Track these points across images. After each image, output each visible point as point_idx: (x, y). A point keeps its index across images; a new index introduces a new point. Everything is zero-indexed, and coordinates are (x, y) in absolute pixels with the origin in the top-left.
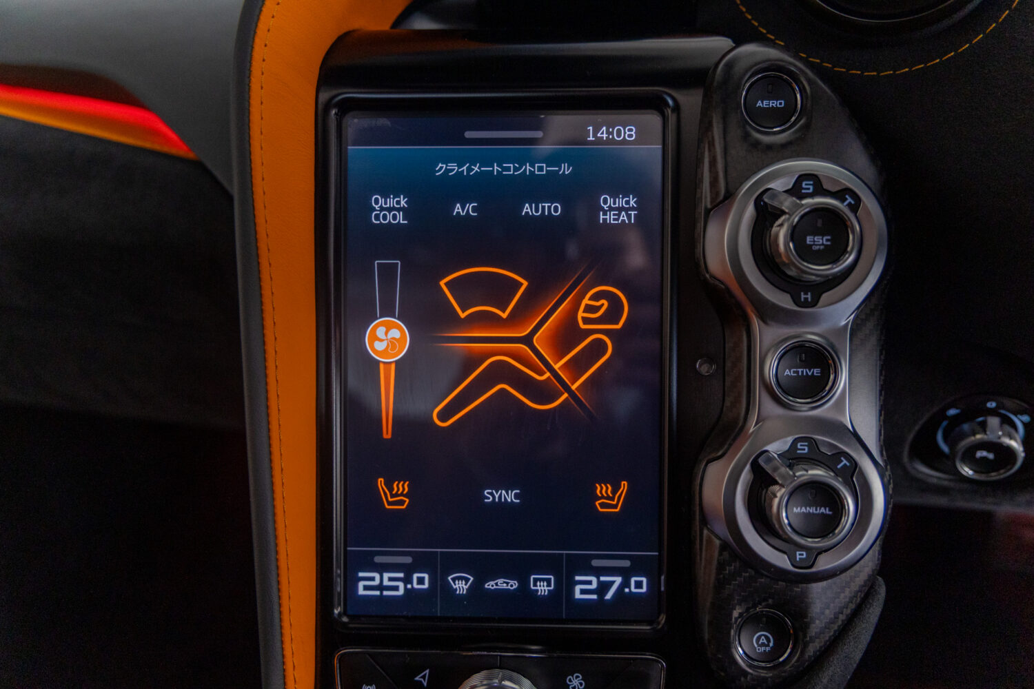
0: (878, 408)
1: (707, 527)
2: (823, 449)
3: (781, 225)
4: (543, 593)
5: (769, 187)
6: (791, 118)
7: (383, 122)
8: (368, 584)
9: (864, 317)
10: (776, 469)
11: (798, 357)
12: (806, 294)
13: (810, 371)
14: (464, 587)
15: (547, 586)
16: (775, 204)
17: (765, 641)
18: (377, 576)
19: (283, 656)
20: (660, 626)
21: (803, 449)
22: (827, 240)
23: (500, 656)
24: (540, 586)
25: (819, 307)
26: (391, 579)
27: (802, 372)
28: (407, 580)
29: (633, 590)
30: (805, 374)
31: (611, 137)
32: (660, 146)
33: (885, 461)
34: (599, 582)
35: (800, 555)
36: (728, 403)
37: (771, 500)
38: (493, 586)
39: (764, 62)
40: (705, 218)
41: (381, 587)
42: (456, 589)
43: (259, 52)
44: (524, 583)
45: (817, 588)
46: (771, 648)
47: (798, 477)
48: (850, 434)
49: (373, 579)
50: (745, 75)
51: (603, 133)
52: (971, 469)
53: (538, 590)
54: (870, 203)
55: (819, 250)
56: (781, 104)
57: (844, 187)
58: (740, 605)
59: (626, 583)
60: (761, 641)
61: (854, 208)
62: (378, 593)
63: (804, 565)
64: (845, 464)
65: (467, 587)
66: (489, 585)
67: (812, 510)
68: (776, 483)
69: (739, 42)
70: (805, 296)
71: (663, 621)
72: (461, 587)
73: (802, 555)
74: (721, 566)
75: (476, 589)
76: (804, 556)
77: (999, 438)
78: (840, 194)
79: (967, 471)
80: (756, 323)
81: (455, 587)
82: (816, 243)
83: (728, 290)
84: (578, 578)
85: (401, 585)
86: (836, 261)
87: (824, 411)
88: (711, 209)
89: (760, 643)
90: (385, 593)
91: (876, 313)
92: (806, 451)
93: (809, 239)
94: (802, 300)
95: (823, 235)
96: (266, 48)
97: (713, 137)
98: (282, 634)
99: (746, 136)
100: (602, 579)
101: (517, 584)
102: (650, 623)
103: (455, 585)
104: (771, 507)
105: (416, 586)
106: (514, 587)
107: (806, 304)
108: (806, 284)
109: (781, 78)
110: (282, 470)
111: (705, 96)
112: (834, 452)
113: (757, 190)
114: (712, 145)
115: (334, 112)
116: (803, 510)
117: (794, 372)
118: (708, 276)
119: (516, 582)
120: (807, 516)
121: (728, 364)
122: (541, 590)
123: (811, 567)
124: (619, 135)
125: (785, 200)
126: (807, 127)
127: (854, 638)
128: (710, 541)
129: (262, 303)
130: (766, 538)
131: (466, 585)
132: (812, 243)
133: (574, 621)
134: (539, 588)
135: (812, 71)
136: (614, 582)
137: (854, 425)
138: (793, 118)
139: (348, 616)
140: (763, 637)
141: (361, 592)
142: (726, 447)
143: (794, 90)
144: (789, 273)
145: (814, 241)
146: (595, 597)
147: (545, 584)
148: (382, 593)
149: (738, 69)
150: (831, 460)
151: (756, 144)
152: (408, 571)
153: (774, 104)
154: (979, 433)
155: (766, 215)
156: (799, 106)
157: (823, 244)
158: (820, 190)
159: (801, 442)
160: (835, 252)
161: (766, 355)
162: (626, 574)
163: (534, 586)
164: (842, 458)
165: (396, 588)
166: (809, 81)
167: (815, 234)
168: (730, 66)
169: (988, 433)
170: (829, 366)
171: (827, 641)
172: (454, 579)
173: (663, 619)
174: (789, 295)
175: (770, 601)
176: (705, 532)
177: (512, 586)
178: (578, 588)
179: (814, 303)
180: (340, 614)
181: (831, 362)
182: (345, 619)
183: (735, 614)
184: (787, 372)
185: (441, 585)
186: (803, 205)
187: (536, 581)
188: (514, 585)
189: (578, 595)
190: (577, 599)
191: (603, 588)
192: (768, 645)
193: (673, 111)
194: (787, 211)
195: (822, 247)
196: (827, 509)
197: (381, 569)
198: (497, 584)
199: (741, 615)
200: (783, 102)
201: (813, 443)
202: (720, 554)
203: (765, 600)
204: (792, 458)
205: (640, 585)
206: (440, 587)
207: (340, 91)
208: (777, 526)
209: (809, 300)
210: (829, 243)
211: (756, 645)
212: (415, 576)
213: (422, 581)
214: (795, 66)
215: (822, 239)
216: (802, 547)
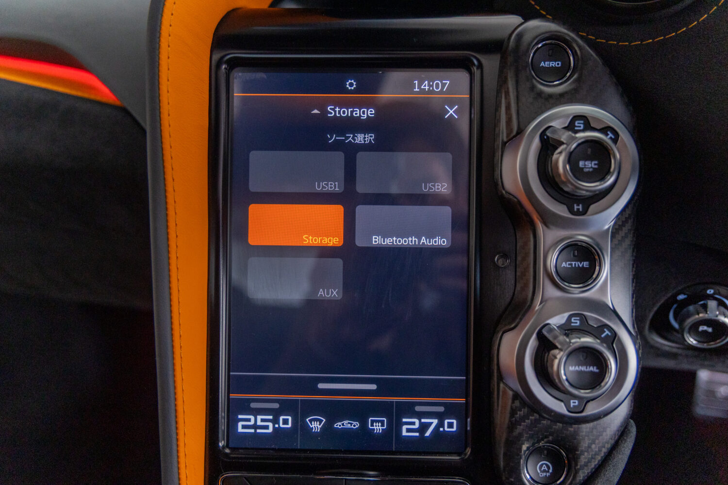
0: (631, 293)
1: (503, 382)
2: (591, 323)
3: (561, 153)
4: (378, 432)
5: (550, 125)
6: (567, 73)
7: (261, 75)
8: (247, 422)
9: (621, 223)
10: (556, 337)
11: (572, 252)
12: (578, 205)
13: (581, 263)
14: (318, 426)
15: (381, 426)
16: (556, 137)
17: (546, 468)
18: (252, 418)
19: (179, 479)
20: (467, 457)
21: (576, 322)
22: (595, 164)
23: (346, 479)
24: (376, 426)
25: (588, 216)
26: (262, 420)
27: (575, 264)
28: (275, 421)
29: (446, 429)
30: (577, 266)
31: (431, 89)
32: (468, 96)
33: (636, 332)
34: (421, 423)
35: (574, 403)
36: (518, 288)
37: (553, 361)
38: (340, 426)
39: (547, 32)
40: (502, 148)
41: (255, 426)
42: (313, 427)
43: (167, 19)
44: (364, 424)
45: (585, 427)
46: (551, 473)
47: (574, 343)
48: (611, 312)
49: (249, 420)
50: (532, 42)
51: (425, 86)
52: (695, 340)
53: (374, 429)
54: (625, 137)
55: (589, 172)
56: (558, 64)
57: (606, 126)
58: (528, 441)
59: (441, 424)
60: (543, 468)
61: (615, 141)
62: (252, 431)
63: (577, 411)
64: (607, 334)
65: (320, 427)
66: (337, 425)
67: (583, 368)
68: (556, 348)
69: (526, 19)
70: (578, 207)
71: (469, 453)
72: (316, 427)
73: (575, 403)
74: (513, 412)
75: (328, 428)
76: (577, 404)
77: (717, 316)
78: (605, 130)
79: (692, 341)
80: (540, 227)
81: (311, 427)
82: (587, 167)
83: (519, 203)
84: (404, 420)
85: (270, 425)
86: (602, 179)
87: (592, 293)
88: (506, 143)
89: (542, 470)
90: (259, 431)
91: (630, 222)
92: (578, 324)
93: (581, 164)
94: (575, 210)
95: (592, 160)
96: (172, 17)
97: (508, 88)
98: (178, 462)
99: (533, 88)
100: (423, 420)
101: (358, 424)
102: (459, 454)
103: (312, 425)
104: (552, 366)
105: (281, 425)
106: (356, 427)
107: (578, 213)
108: (579, 198)
109: (558, 45)
110: (180, 336)
111: (502, 58)
112: (599, 325)
113: (542, 127)
114: (507, 94)
115: (224, 67)
116: (577, 368)
117: (569, 264)
118: (504, 192)
119: (357, 423)
120: (580, 373)
121: (519, 258)
122: (377, 429)
123: (582, 412)
124: (437, 87)
125: (563, 134)
126: (578, 80)
127: (613, 466)
128: (505, 392)
129: (167, 209)
130: (548, 389)
131: (320, 425)
132: (583, 166)
133: (401, 453)
134: (375, 428)
135: (582, 41)
136: (432, 423)
137: (614, 305)
138: (568, 74)
139: (230, 448)
140: (544, 465)
141: (240, 430)
142: (517, 320)
143: (567, 53)
144: (566, 189)
145: (585, 165)
146: (417, 434)
147: (380, 424)
148: (256, 431)
149: (527, 38)
150: (596, 332)
151: (540, 94)
152: (276, 414)
153: (553, 64)
154: (701, 313)
155: (548, 146)
156: (572, 65)
157: (592, 167)
158: (588, 127)
159: (574, 317)
160: (601, 173)
161: (548, 251)
162: (441, 417)
163: (371, 426)
164: (605, 330)
165: (267, 427)
166: (579, 47)
167: (586, 159)
168: (520, 36)
169: (708, 312)
170: (595, 260)
171: (593, 469)
172: (311, 421)
173: (469, 451)
174: (565, 206)
175: (551, 438)
176: (502, 385)
177: (354, 426)
178: (405, 428)
179: (584, 212)
180: (223, 447)
181: (597, 257)
182: (227, 451)
183: (524, 447)
184: (564, 264)
185: (301, 425)
186: (576, 138)
187: (373, 422)
188: (356, 425)
189: (404, 433)
190: (404, 436)
191: (424, 427)
192: (548, 472)
193: (477, 69)
194: (565, 142)
195: (591, 170)
196: (595, 367)
197: (256, 412)
198: (343, 424)
199: (528, 448)
200: (560, 63)
201: (583, 319)
202: (513, 402)
203: (546, 437)
204: (568, 330)
205: (451, 425)
206: (300, 427)
207: (227, 52)
208: (557, 381)
209: (581, 210)
210: (596, 167)
211: (539, 472)
212: (281, 418)
213: (286, 422)
214: (569, 36)
215: (591, 164)
216: (575, 397)
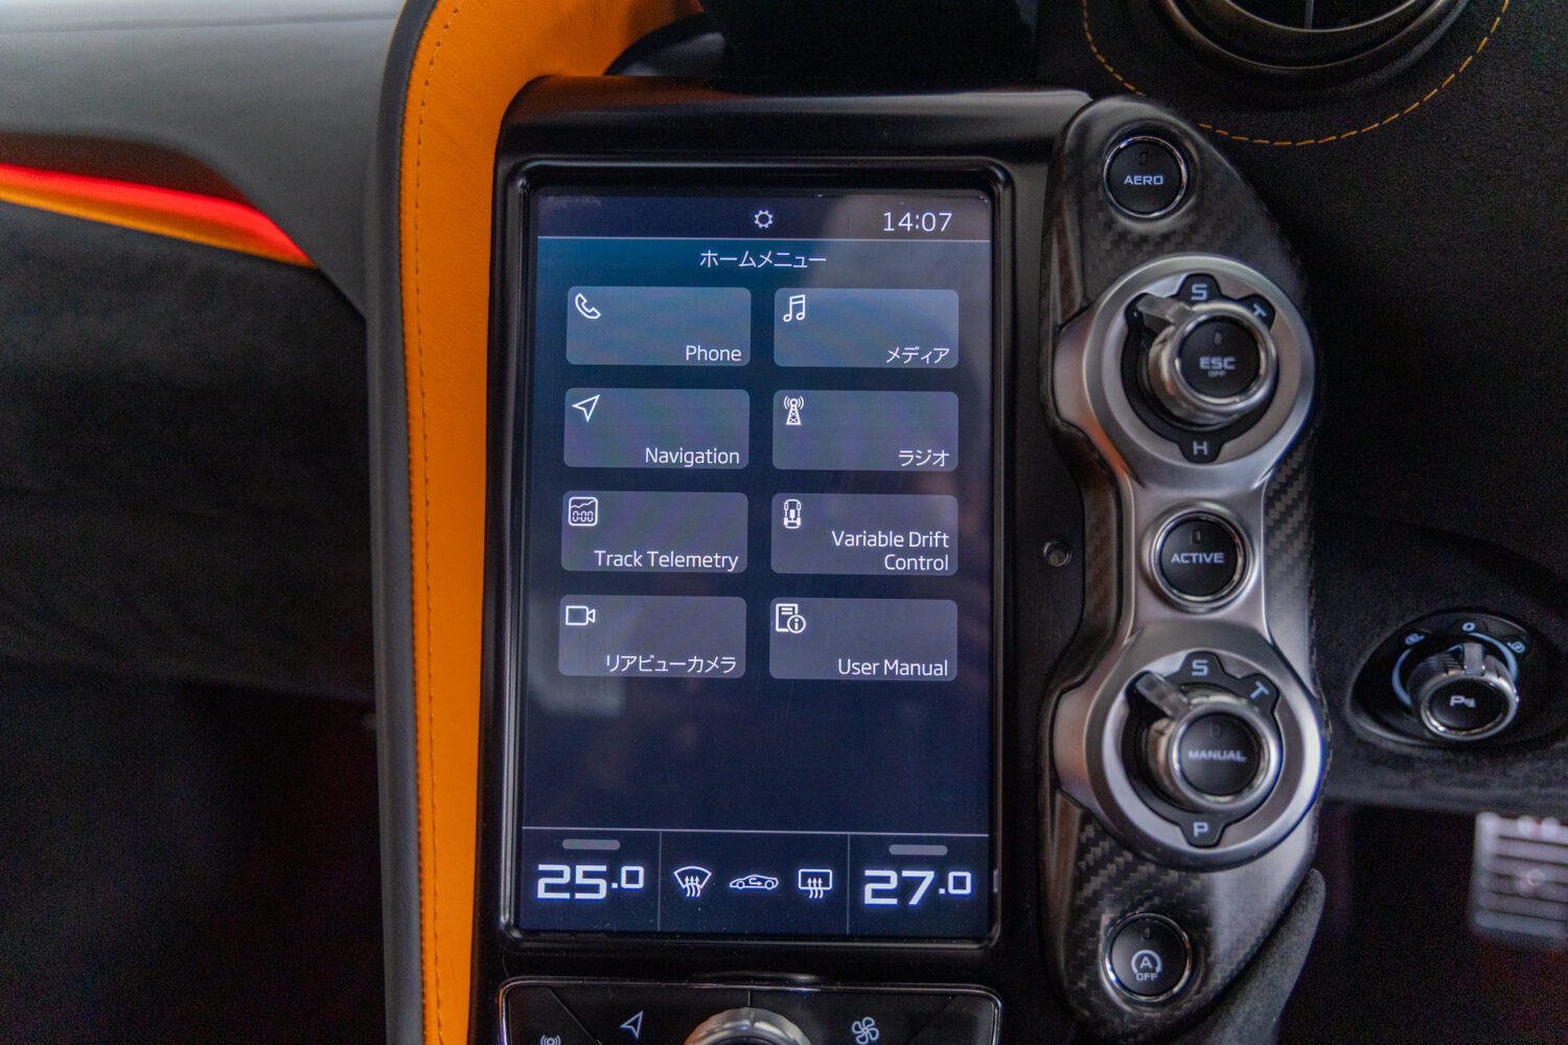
0: (1307, 614)
1: (1062, 791)
2: (1230, 670)
3: (1164, 341)
4: (816, 896)
5: (1144, 291)
6: (1175, 197)
7: (590, 201)
8: (554, 881)
9: (1283, 480)
10: (1161, 697)
11: (1191, 537)
12: (1200, 444)
13: (1208, 556)
14: (699, 886)
15: (823, 885)
16: (1155, 312)
17: (1149, 964)
18: (566, 869)
19: (423, 984)
20: (993, 943)
21: (1201, 669)
22: (1230, 363)
23: (752, 991)
24: (812, 885)
25: (1218, 464)
26: (587, 875)
27: (1197, 558)
28: (612, 876)
29: (952, 891)
30: (1201, 560)
31: (917, 227)
32: (988, 241)
33: (1319, 693)
34: (901, 879)
35: (1200, 828)
36: (1089, 606)
37: (1156, 742)
38: (741, 885)
39: (1134, 121)
40: (1054, 339)
41: (572, 887)
42: (686, 889)
43: (416, 92)
44: (788, 882)
45: (1222, 881)
46: (1159, 974)
47: (1196, 706)
48: (1268, 649)
49: (560, 874)
50: (1108, 138)
51: (906, 222)
52: (1443, 724)
53: (808, 891)
54: (1288, 317)
55: (1218, 377)
56: (1158, 180)
57: (1251, 293)
58: (1113, 906)
59: (940, 881)
60: (1143, 965)
61: (1269, 320)
62: (567, 896)
63: (1206, 843)
64: (1262, 694)
65: (702, 887)
66: (735, 884)
67: (1216, 755)
68: (1163, 715)
69: (1097, 96)
70: (1200, 447)
71: (997, 936)
72: (693, 886)
73: (1202, 827)
74: (1083, 850)
75: (716, 890)
76: (1206, 829)
77: (1483, 674)
78: (1249, 300)
79: (1436, 725)
80: (1127, 483)
81: (683, 887)
82: (1214, 367)
83: (1088, 440)
84: (868, 873)
85: (602, 883)
86: (1244, 390)
87: (1232, 610)
88: (1062, 327)
89: (1142, 966)
90: (579, 896)
91: (1302, 477)
92: (1205, 673)
93: (1204, 362)
94: (1195, 452)
95: (1223, 355)
96: (427, 87)
97: (1063, 222)
98: (422, 950)
99: (1110, 223)
100: (906, 873)
101: (777, 882)
102: (977, 940)
103: (684, 883)
104: (1156, 750)
105: (625, 885)
106: (773, 887)
107: (1201, 459)
108: (1201, 429)
109: (1156, 143)
110: (430, 698)
111: (1051, 168)
112: (1246, 673)
113: (1129, 295)
114: (1062, 233)
115: (520, 183)
116: (1203, 755)
117: (1186, 558)
118: (1058, 420)
119: (775, 879)
120: (1210, 763)
121: (1090, 550)
122: (814, 891)
123: (1216, 845)
124: (929, 224)
125: (1169, 307)
126: (1195, 209)
127: (1282, 957)
128: (1065, 812)
129: (409, 450)
130: (1149, 802)
131: (700, 883)
132: (1207, 367)
133: (863, 938)
134: (810, 888)
135: (1204, 137)
136: (924, 878)
137: (1274, 636)
138: (1178, 198)
139: (521, 931)
140: (1146, 958)
141: (542, 894)
142: (1089, 668)
143: (1174, 158)
144: (1177, 412)
145: (1211, 365)
146: (894, 901)
147: (820, 881)
148: (572, 896)
149: (1099, 132)
150: (1241, 686)
151: (1124, 235)
152: (614, 861)
153: (1148, 180)
154: (1453, 668)
155: (1141, 331)
156: (1185, 180)
157: (1223, 369)
158: (1216, 293)
159: (1198, 658)
160: (1241, 380)
161: (1143, 535)
162: (940, 866)
163: (802, 886)
164: (1258, 683)
165: (595, 889)
166: (1197, 146)
167: (1212, 354)
168: (1085, 128)
169: (1465, 667)
170: (1234, 546)
171: (1241, 962)
172: (683, 875)
173: (997, 931)
174: (1176, 446)
175: (1157, 900)
176: (1059, 797)
177: (770, 885)
178: (869, 888)
179: (1212, 458)
180: (508, 925)
181: (1238, 540)
182: (516, 934)
183: (1105, 920)
184: (1175, 558)
185: (663, 882)
186: (1194, 313)
187: (806, 876)
188: (773, 883)
189: (869, 899)
190: (868, 905)
191: (907, 887)
192: (1154, 971)
193: (1005, 187)
194: (1171, 320)
195: (1222, 373)
196: (1238, 753)
197: (574, 858)
198: (747, 882)
199: (1113, 922)
200: (1161, 177)
201: (1216, 662)
202: (1082, 829)
203: (1149, 898)
204: (1185, 682)
205: (961, 883)
206: (662, 887)
207: (526, 158)
208: (1167, 782)
209: (1206, 452)
210: (1232, 367)
211: (1135, 971)
212: (624, 869)
213: (634, 877)
214: (1177, 126)
215: (1223, 362)
216: (1197, 811)
